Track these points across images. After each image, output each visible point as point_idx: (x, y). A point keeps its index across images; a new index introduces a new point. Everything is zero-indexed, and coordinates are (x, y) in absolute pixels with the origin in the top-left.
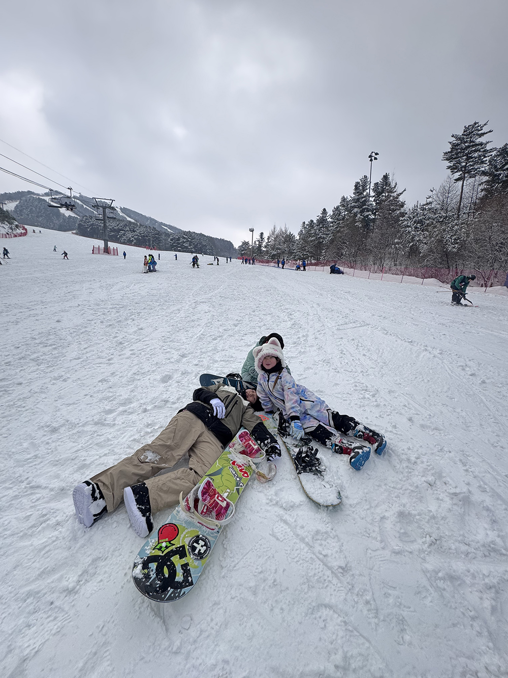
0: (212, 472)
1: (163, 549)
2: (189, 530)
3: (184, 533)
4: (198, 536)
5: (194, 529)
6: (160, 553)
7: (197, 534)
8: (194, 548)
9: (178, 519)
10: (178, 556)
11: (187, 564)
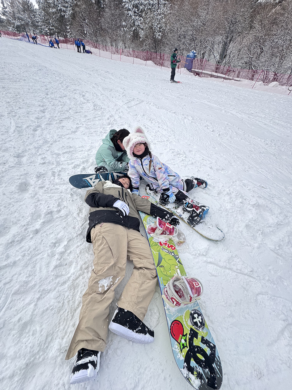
0: (157, 261)
1: (185, 345)
2: (184, 315)
3: (184, 320)
4: (191, 314)
5: (186, 311)
6: (186, 349)
7: (189, 313)
8: (196, 324)
9: (172, 314)
10: (195, 339)
11: (203, 338)
